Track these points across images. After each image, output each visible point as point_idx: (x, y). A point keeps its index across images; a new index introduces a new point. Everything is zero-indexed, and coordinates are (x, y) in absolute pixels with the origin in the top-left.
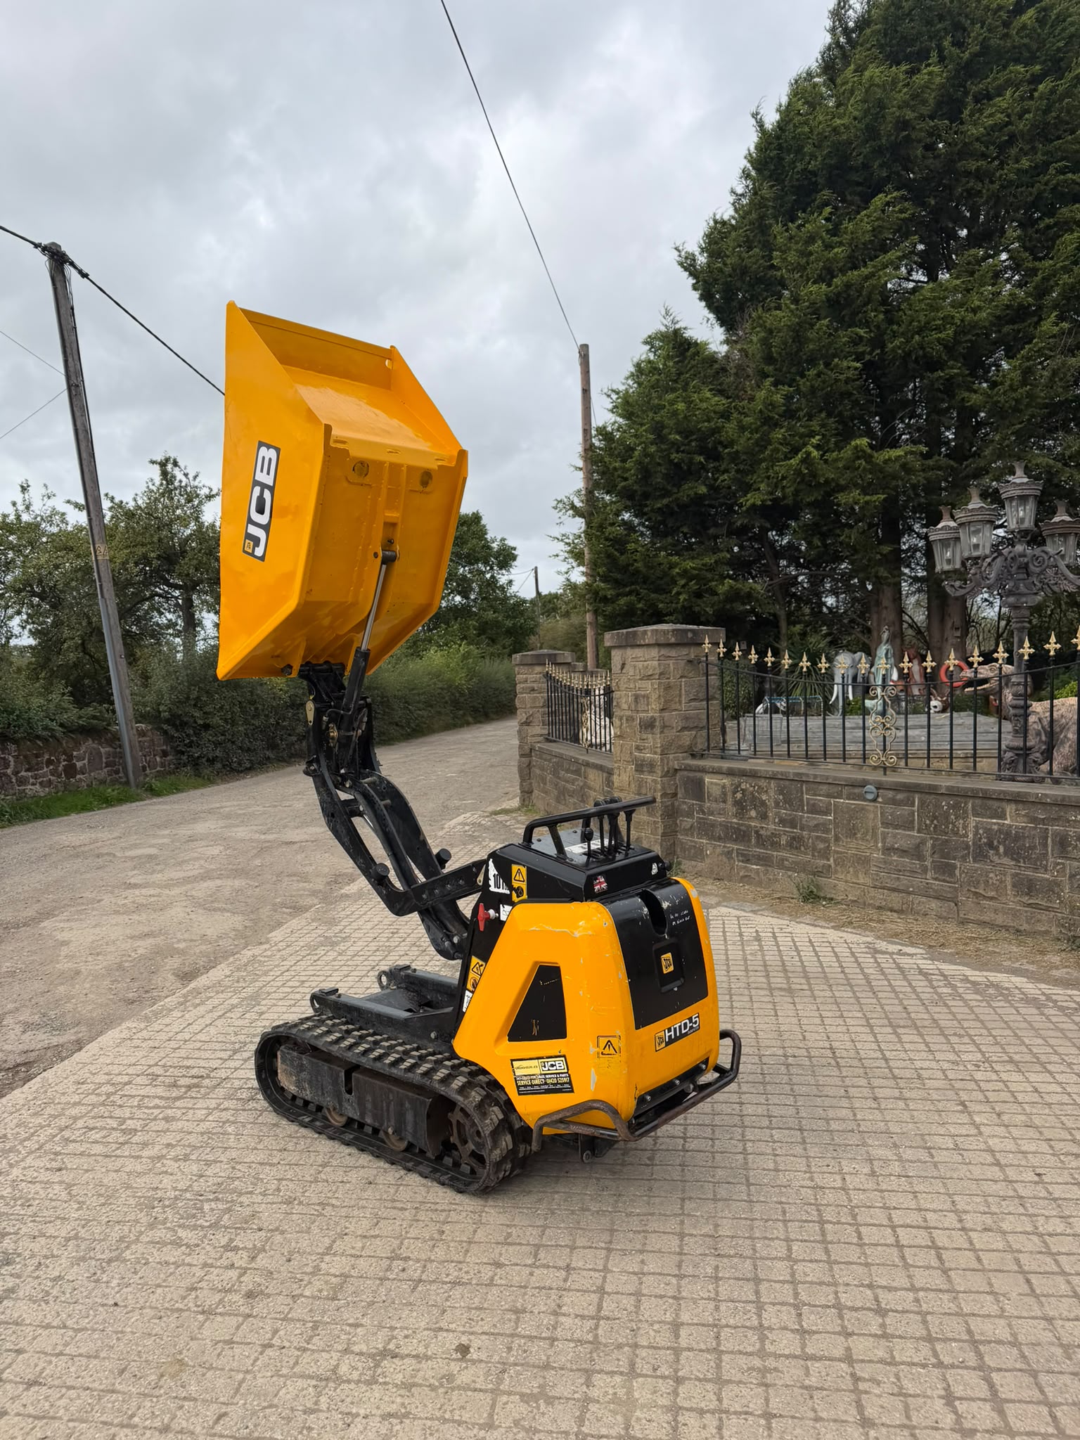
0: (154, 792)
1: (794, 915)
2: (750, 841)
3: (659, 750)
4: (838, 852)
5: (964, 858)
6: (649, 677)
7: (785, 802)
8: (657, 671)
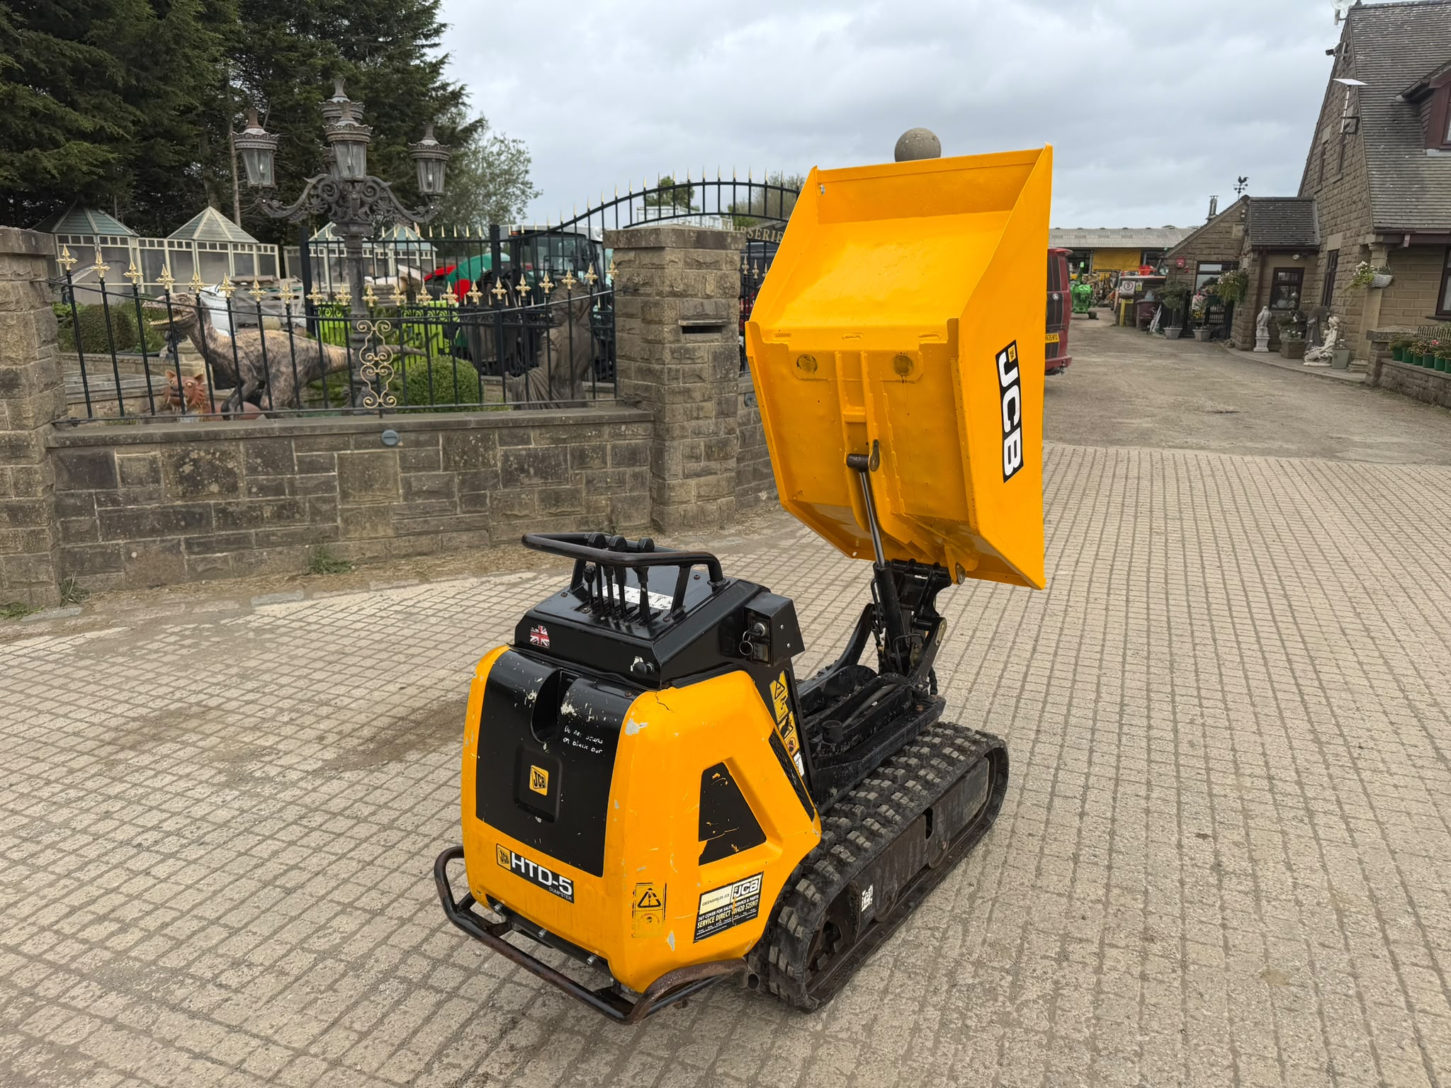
2: (209, 523)
4: (348, 510)
5: (495, 487)
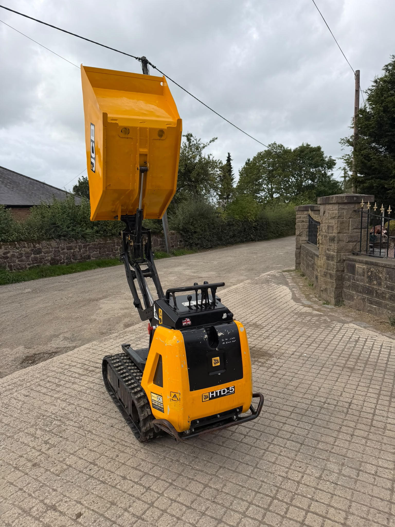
0: (174, 255)
1: (382, 332)
3: (336, 251)
6: (334, 218)
7: (390, 278)
8: (337, 215)
